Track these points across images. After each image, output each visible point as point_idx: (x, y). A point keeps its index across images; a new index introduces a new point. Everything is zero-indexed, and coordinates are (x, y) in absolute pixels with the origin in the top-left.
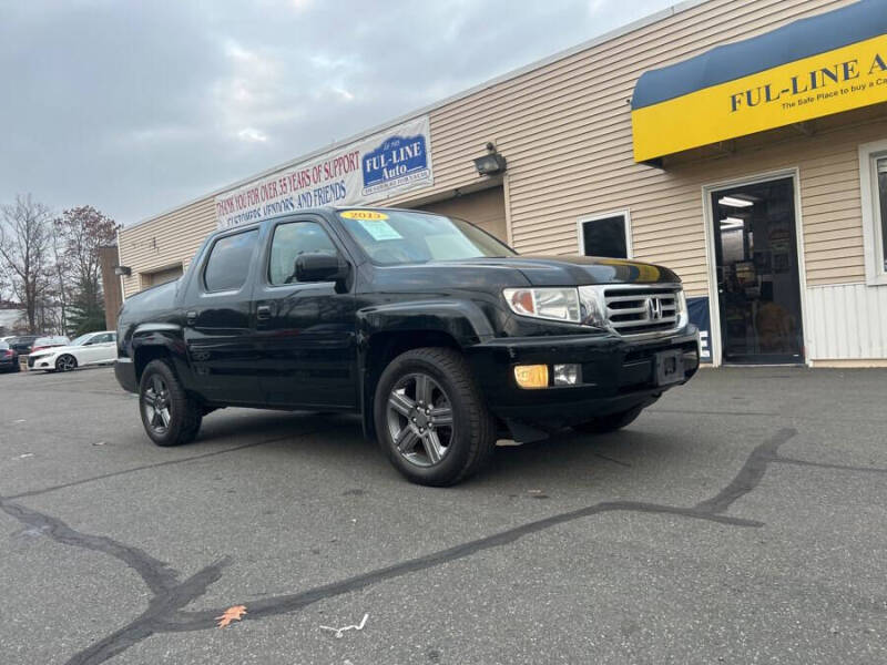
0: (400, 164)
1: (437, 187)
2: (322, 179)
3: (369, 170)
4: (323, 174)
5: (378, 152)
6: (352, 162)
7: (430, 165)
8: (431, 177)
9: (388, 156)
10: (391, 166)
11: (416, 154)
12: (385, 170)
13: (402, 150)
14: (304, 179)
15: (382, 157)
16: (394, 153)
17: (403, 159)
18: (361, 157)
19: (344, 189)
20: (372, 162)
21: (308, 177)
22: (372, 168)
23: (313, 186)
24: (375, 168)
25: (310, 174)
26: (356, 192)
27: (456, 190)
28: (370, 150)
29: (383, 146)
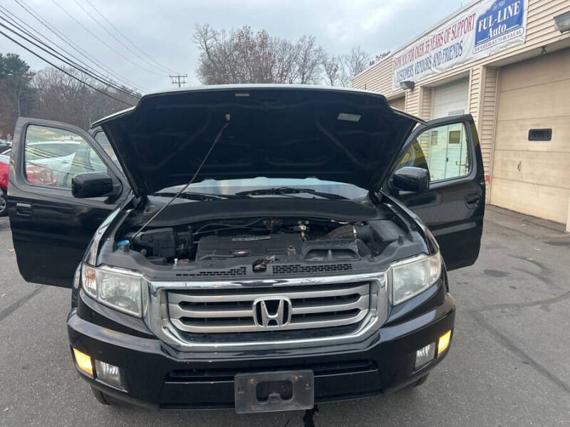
0: (502, 23)
1: (528, 44)
2: (450, 39)
3: (480, 30)
4: (451, 35)
5: (489, 13)
6: (470, 23)
7: (524, 23)
8: (524, 35)
9: (495, 16)
10: (495, 26)
11: (515, 13)
12: (491, 30)
13: (505, 9)
14: (439, 40)
15: (491, 17)
16: (500, 12)
17: (505, 18)
18: (476, 18)
19: (461, 49)
20: (483, 23)
21: (442, 38)
22: (482, 27)
23: (444, 46)
24: (485, 28)
25: (443, 36)
26: (468, 51)
27: (543, 47)
28: (483, 12)
29: (492, 7)
